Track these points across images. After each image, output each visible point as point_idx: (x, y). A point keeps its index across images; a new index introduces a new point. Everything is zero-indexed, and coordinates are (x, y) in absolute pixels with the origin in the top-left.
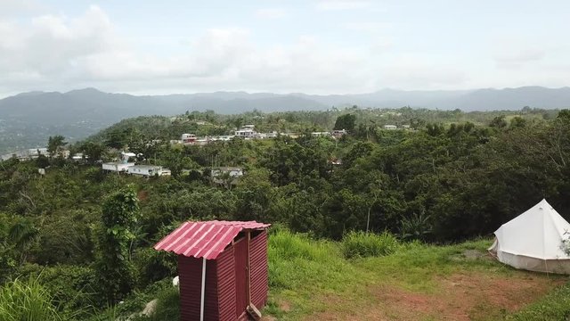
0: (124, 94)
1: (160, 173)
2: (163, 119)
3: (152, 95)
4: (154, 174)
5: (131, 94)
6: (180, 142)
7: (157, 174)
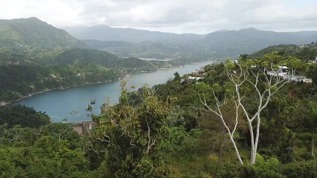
0: (270, 31)
1: (304, 81)
2: (295, 46)
3: (287, 32)
4: (300, 81)
5: (274, 31)
6: (314, 62)
7: (302, 81)
